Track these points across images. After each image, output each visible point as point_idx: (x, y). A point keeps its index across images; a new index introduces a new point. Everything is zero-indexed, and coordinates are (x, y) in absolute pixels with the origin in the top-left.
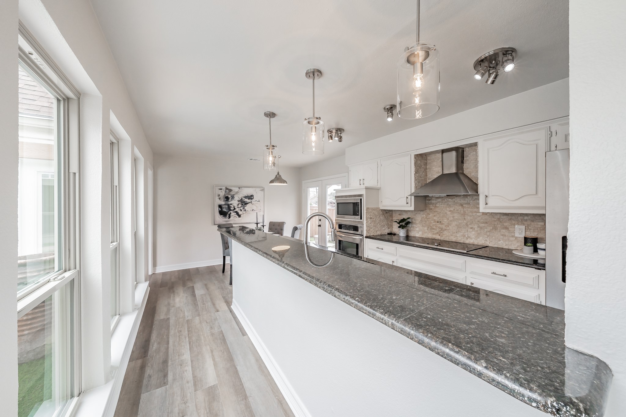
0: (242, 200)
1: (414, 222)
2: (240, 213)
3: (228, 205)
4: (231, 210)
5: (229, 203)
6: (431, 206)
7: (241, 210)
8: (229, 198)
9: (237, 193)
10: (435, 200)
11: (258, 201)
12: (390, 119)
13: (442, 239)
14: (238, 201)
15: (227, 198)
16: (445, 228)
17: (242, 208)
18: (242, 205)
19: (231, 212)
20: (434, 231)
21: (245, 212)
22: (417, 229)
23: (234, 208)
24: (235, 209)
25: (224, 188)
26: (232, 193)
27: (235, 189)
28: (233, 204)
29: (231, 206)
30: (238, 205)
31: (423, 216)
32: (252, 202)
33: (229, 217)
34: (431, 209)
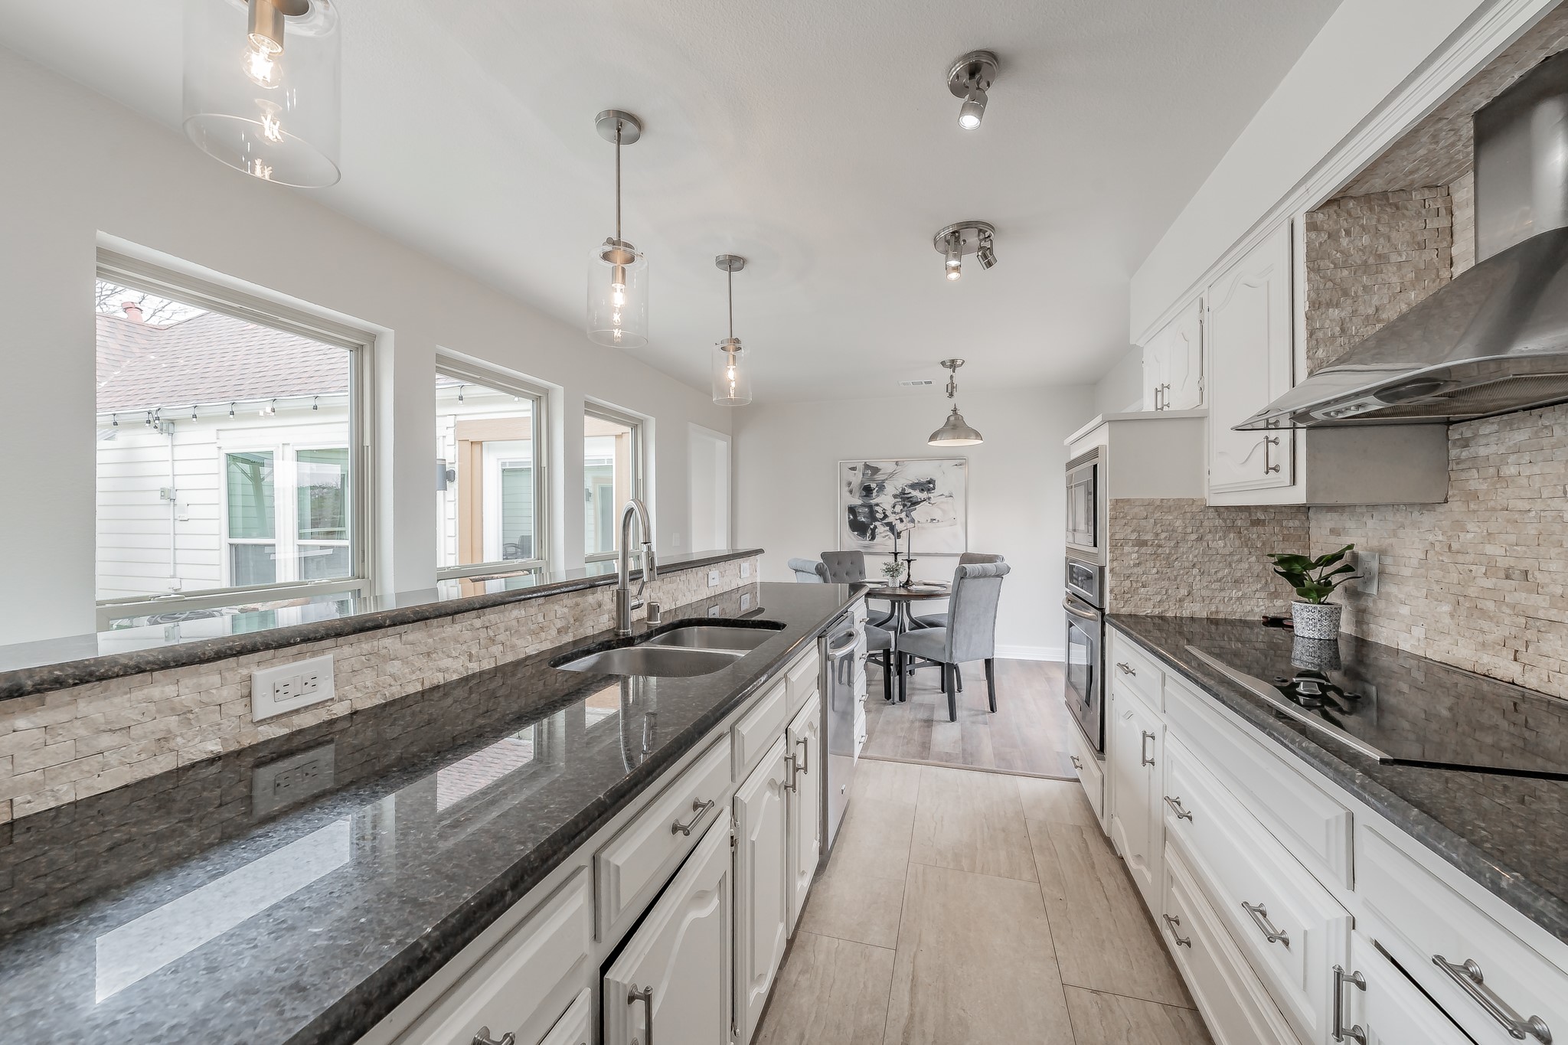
0: (903, 493)
2: (899, 527)
3: (871, 507)
4: (876, 520)
5: (873, 502)
6: (1474, 481)
7: (901, 520)
8: (872, 490)
9: (892, 475)
10: (1493, 439)
11: (947, 494)
13: (1532, 681)
14: (895, 496)
15: (867, 491)
16: (1553, 614)
17: (903, 515)
18: (904, 505)
19: (877, 523)
20: (1485, 625)
21: (912, 525)
22: (1405, 610)
23: (884, 513)
24: (886, 516)
25: (860, 466)
26: (879, 477)
27: (886, 467)
28: (881, 503)
29: (877, 508)
30: (894, 507)
31: (1431, 537)
32: (929, 498)
33: (873, 538)
34: (1474, 496)
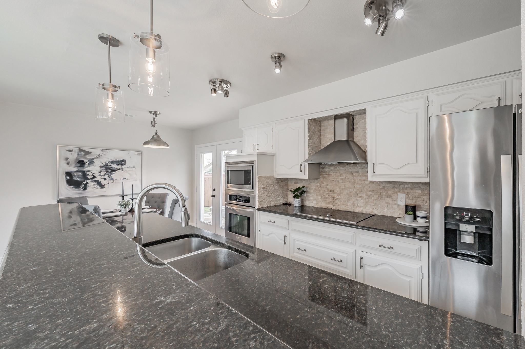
0: (106, 165)
1: (309, 191)
2: (103, 182)
3: (84, 173)
4: (88, 179)
5: (85, 169)
6: (325, 175)
7: (105, 179)
8: (85, 163)
9: (99, 156)
10: (328, 168)
11: (132, 166)
12: (277, 71)
13: (334, 208)
14: (101, 167)
15: (81, 163)
16: (337, 197)
17: (106, 177)
18: (107, 172)
19: (88, 181)
20: (327, 200)
21: (112, 181)
22: (312, 198)
23: (93, 176)
24: (94, 177)
25: (76, 150)
26: (90, 156)
27: (95, 152)
28: (91, 170)
29: (88, 173)
30: (100, 172)
31: (317, 185)
32: (122, 168)
33: (85, 188)
34: (325, 177)
